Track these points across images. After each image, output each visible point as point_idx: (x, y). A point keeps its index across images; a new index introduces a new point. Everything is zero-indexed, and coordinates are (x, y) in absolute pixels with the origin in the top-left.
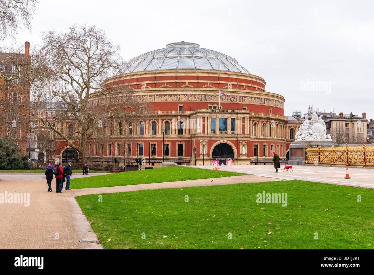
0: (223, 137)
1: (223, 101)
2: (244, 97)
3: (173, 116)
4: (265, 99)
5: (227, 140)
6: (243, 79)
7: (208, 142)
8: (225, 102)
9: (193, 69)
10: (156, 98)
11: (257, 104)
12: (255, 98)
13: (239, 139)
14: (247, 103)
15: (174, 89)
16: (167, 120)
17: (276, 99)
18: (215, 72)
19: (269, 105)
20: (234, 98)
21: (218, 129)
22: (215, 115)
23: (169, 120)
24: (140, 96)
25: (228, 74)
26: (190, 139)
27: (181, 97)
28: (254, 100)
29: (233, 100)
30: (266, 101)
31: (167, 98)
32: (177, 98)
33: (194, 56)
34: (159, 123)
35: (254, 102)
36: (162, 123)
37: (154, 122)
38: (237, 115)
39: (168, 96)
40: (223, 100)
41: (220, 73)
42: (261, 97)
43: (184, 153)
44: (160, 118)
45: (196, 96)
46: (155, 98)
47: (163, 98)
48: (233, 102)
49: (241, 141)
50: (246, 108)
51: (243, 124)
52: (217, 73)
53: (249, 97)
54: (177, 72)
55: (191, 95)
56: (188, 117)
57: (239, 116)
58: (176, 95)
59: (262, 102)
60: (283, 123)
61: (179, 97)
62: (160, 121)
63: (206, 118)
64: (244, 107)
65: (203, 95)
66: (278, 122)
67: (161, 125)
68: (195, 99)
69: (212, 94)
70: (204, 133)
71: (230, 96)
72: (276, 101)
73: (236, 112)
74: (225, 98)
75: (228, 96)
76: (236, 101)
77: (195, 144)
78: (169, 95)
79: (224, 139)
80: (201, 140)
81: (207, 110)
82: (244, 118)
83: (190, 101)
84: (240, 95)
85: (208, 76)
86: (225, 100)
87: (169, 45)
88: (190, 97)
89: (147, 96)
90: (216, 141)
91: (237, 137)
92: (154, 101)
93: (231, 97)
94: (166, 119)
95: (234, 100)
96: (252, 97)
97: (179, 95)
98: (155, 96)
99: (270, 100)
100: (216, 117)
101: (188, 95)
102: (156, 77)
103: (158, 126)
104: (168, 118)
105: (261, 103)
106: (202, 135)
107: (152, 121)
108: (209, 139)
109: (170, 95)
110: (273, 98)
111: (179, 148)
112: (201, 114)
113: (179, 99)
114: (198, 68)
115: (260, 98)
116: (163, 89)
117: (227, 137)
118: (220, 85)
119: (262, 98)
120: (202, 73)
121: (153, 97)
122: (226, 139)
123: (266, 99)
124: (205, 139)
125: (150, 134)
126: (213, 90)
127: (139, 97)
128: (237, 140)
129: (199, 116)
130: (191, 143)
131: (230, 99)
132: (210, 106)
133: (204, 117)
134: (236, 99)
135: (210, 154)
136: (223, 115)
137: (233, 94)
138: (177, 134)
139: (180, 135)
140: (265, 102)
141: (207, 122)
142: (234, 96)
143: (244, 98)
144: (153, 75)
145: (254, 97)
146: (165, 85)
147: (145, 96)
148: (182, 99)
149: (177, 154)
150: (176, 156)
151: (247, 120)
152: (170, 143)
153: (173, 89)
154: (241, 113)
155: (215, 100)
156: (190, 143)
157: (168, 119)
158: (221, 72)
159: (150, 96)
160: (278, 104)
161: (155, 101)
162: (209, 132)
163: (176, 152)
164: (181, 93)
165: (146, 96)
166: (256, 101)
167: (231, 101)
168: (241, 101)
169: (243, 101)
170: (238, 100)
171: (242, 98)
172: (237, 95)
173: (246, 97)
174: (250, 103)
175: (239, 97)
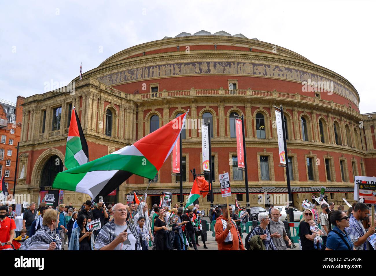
2: (153, 67)
4: (212, 65)
7: (29, 156)
11: (185, 75)
12: (181, 64)
14: (160, 77)
17: (255, 61)
19: (227, 74)
20: (132, 73)
28: (178, 70)
29: (129, 78)
30: (215, 66)
35: (177, 72)
40: (114, 81)
42: (198, 60)
48: (131, 81)
50: (156, 88)
53: (164, 65)
59: (201, 70)
64: (152, 86)
71: (124, 72)
72: (254, 65)
74: (117, 77)
75: (121, 72)
76: (135, 78)
84: (144, 65)
86: (116, 81)
93: (127, 73)
95: (131, 78)
96: (170, 65)
99: (229, 64)
105: (198, 70)
110: (242, 61)
115: (194, 64)
119: (200, 63)
123: (215, 62)
131: (125, 77)
134: (135, 76)
137: (132, 67)
140: (212, 68)
141: (33, 119)
142: (131, 69)
145: (177, 64)
160: (268, 71)
166: (181, 71)
167: (127, 80)
168: (145, 76)
169: (150, 74)
170: (139, 75)
171: (148, 70)
172: (137, 66)
173: (156, 68)
174: (167, 76)
175: (142, 69)
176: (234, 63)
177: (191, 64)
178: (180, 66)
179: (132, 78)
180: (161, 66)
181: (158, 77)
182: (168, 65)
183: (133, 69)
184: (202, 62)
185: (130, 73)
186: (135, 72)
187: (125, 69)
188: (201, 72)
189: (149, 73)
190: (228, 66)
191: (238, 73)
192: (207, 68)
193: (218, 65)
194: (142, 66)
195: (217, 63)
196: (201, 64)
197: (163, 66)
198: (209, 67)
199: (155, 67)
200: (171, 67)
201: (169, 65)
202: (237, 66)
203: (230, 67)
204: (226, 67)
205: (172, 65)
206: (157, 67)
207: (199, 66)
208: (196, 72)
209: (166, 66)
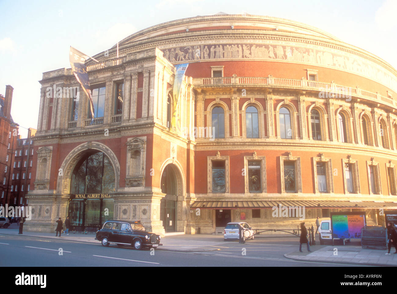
2: (215, 46)
4: (288, 49)
5: (98, 141)
7: (53, 150)
11: (256, 59)
12: (251, 45)
13: (125, 134)
14: (225, 59)
19: (304, 63)
20: (186, 51)
28: (247, 52)
29: (182, 57)
30: (292, 52)
35: (247, 54)
42: (272, 43)
50: (220, 72)
51: (139, 91)
52: (183, 23)
53: (230, 45)
57: (129, 70)
59: (275, 55)
64: (214, 69)
71: (175, 50)
74: (165, 55)
75: (170, 50)
76: (191, 58)
79: (92, 138)
80: (40, 146)
82: (140, 74)
84: (203, 43)
90: (74, 145)
93: (178, 51)
95: (185, 57)
96: (238, 45)
99: (308, 51)
105: (271, 54)
106: (44, 133)
108: (54, 141)
110: (320, 48)
115: (267, 46)
119: (274, 47)
122: (96, 139)
123: (292, 47)
124: (48, 142)
128: (121, 138)
131: (177, 55)
134: (190, 54)
137: (185, 44)
140: (288, 54)
141: (58, 100)
142: (185, 47)
143: (215, 47)
145: (246, 45)
158: (193, 20)
166: (252, 54)
167: (179, 60)
168: (204, 57)
169: (211, 54)
170: (196, 54)
171: (208, 50)
172: (193, 43)
173: (219, 47)
174: (234, 59)
175: (200, 47)
176: (312, 50)
177: (264, 47)
178: (251, 48)
179: (187, 58)
180: (226, 46)
181: (221, 59)
182: (234, 45)
183: (188, 46)
184: (276, 46)
185: (183, 51)
186: (190, 51)
187: (176, 45)
188: (276, 58)
189: (210, 52)
190: (307, 53)
191: (317, 63)
192: (283, 53)
193: (295, 50)
194: (200, 43)
196: (276, 48)
197: (228, 46)
198: (285, 52)
199: (217, 46)
200: (238, 48)
201: (236, 46)
202: (316, 55)
203: (308, 54)
204: (304, 55)
205: (240, 46)
206: (221, 46)
207: (274, 50)
208: (270, 57)
209: (233, 45)
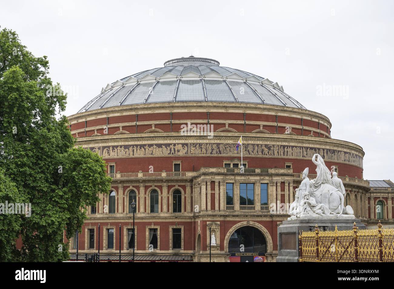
0: (247, 216)
1: (250, 154)
2: (287, 146)
3: (164, 181)
4: (325, 151)
6: (288, 117)
7: (221, 225)
8: (253, 155)
9: (200, 102)
10: (135, 150)
12: (307, 148)
13: (275, 219)
14: (293, 157)
15: (165, 134)
16: (153, 187)
17: (345, 150)
18: (238, 105)
19: (333, 161)
20: (269, 148)
21: (239, 202)
22: (233, 177)
23: (156, 188)
24: (109, 147)
25: (260, 108)
26: (193, 220)
27: (177, 147)
28: (305, 153)
29: (266, 152)
30: (327, 153)
31: (155, 150)
32: (171, 150)
33: (205, 79)
34: (141, 192)
35: (305, 155)
36: (145, 193)
37: (132, 191)
38: (272, 177)
39: (155, 147)
40: (251, 152)
41: (246, 108)
42: (318, 146)
43: (182, 244)
44: (142, 185)
45: (202, 146)
46: (133, 151)
47: (147, 149)
48: (267, 156)
49: (278, 223)
51: (283, 193)
52: (242, 107)
53: (296, 147)
54: (173, 107)
55: (193, 144)
56: (188, 182)
57: (275, 179)
58: (169, 145)
60: (361, 191)
61: (174, 149)
62: (142, 189)
63: (217, 184)
64: (286, 164)
65: (215, 144)
66: (350, 189)
67: (143, 196)
68: (201, 151)
69: (231, 142)
70: (215, 209)
71: (261, 146)
72: (345, 153)
73: (269, 172)
74: (254, 149)
75: (258, 145)
76: (272, 154)
77: (199, 229)
78: (156, 145)
79: (249, 219)
80: (209, 221)
81: (219, 170)
82: (283, 183)
83: (193, 155)
84: (280, 143)
85: (225, 112)
86: (253, 152)
87: (168, 63)
88: (193, 148)
89: (121, 146)
90: (235, 222)
91: (272, 216)
92: (131, 156)
93: (264, 147)
94: (151, 186)
95: (268, 153)
96: (300, 147)
97: (175, 145)
98: (133, 147)
99: (334, 151)
100: (235, 181)
101: (189, 145)
102: (138, 116)
103: (139, 198)
104: (156, 184)
106: (210, 213)
107: (128, 189)
108: (222, 219)
109: (159, 146)
110: (340, 149)
111: (174, 236)
112: (208, 177)
113: (175, 151)
114: (209, 99)
116: (146, 136)
117: (254, 216)
118: (247, 127)
120: (215, 107)
121: (131, 148)
122: (253, 220)
123: (327, 149)
124: (215, 219)
125: (125, 211)
126: (231, 135)
127: (107, 150)
128: (272, 221)
129: (205, 180)
130: (195, 227)
131: (263, 150)
132: (228, 162)
133: (214, 182)
134: (272, 151)
135: (225, 245)
136: (247, 177)
137: (268, 143)
138: (170, 211)
139: (176, 213)
140: (325, 154)
141: (219, 190)
142: (268, 145)
143: (287, 148)
144: (133, 113)
145: (305, 147)
146: (153, 128)
147: (117, 147)
148: (179, 152)
149: (171, 245)
150: (168, 249)
151: (289, 186)
152: (158, 227)
153: (163, 135)
154: (277, 175)
155: (236, 152)
156: (193, 226)
157: (155, 186)
158: (248, 105)
159: (126, 147)
160: (350, 158)
161: (133, 155)
162: (222, 208)
163: (169, 241)
164: (177, 142)
165: (119, 148)
166: (308, 154)
167: (264, 155)
168: (281, 154)
169: (285, 153)
170: (276, 152)
171: (283, 149)
172: (273, 143)
173: (290, 148)
174: (298, 158)
175: (278, 146)
176: (336, 150)
177: (314, 149)
178: (307, 150)
179: (270, 153)
181: (291, 157)
183: (271, 145)
185: (267, 148)
186: (272, 148)
187: (262, 143)
189: (284, 151)
190: (334, 153)
191: (338, 160)
193: (329, 152)
194: (278, 143)
195: (328, 151)
196: (320, 150)
197: (295, 147)
198: (324, 153)
199: (289, 147)
200: (300, 149)
201: (299, 148)
202: (338, 154)
203: (334, 155)
205: (301, 148)
206: (291, 147)
207: (319, 152)
209: (297, 147)
